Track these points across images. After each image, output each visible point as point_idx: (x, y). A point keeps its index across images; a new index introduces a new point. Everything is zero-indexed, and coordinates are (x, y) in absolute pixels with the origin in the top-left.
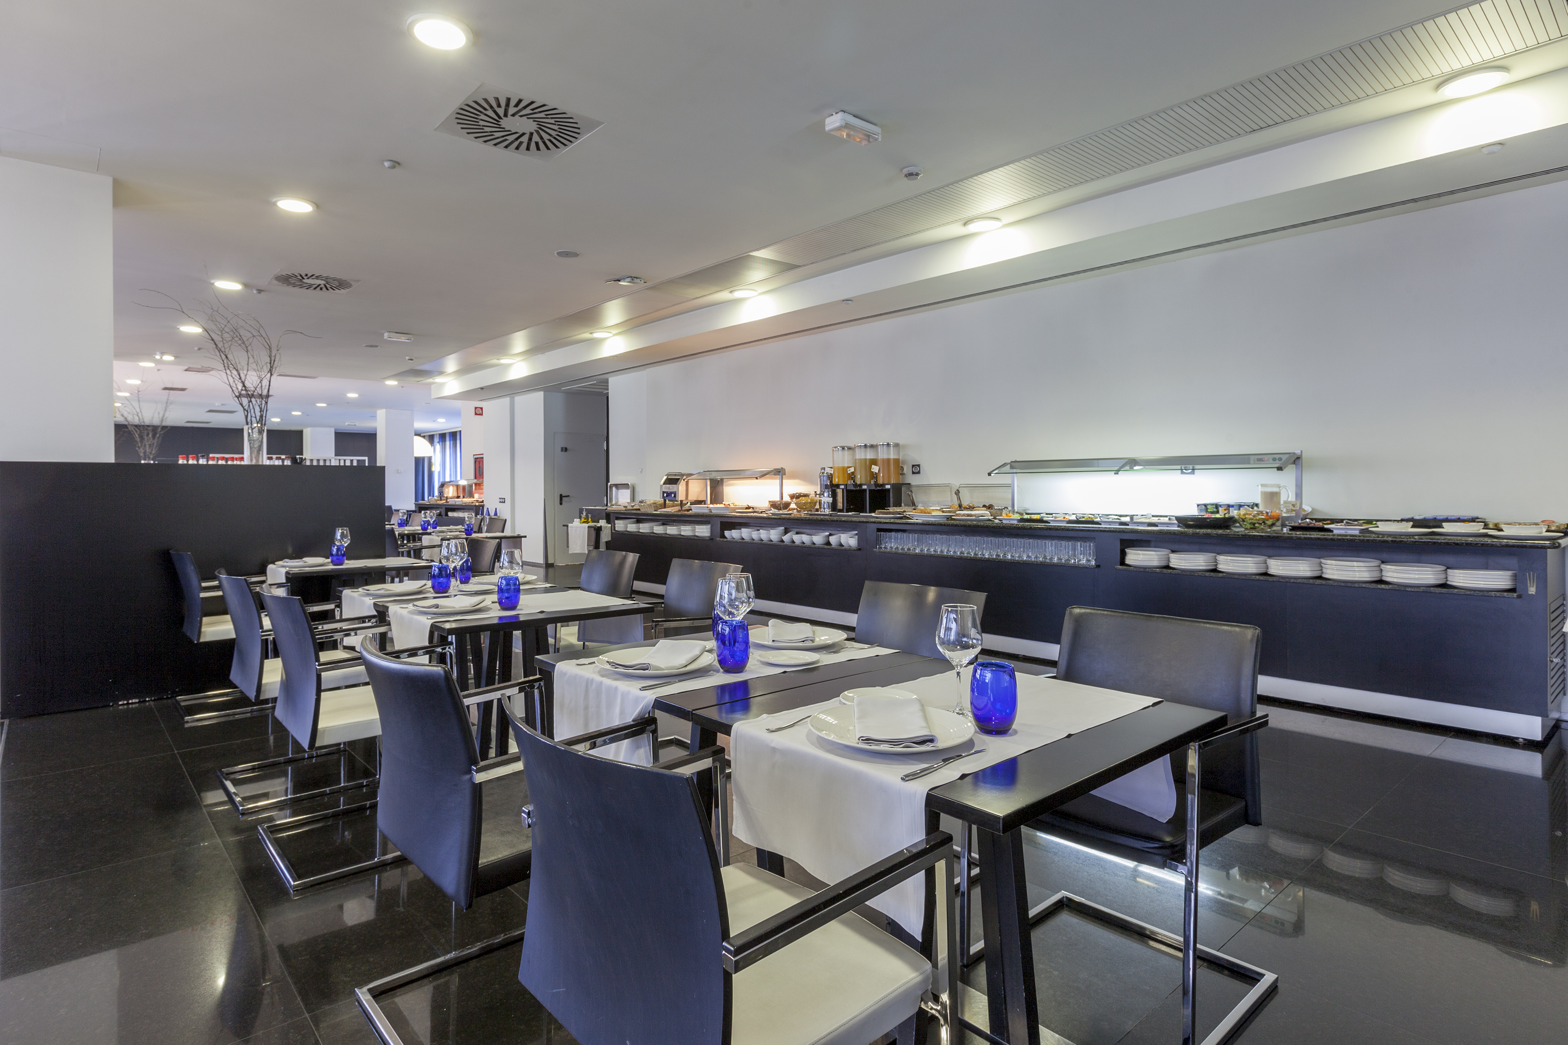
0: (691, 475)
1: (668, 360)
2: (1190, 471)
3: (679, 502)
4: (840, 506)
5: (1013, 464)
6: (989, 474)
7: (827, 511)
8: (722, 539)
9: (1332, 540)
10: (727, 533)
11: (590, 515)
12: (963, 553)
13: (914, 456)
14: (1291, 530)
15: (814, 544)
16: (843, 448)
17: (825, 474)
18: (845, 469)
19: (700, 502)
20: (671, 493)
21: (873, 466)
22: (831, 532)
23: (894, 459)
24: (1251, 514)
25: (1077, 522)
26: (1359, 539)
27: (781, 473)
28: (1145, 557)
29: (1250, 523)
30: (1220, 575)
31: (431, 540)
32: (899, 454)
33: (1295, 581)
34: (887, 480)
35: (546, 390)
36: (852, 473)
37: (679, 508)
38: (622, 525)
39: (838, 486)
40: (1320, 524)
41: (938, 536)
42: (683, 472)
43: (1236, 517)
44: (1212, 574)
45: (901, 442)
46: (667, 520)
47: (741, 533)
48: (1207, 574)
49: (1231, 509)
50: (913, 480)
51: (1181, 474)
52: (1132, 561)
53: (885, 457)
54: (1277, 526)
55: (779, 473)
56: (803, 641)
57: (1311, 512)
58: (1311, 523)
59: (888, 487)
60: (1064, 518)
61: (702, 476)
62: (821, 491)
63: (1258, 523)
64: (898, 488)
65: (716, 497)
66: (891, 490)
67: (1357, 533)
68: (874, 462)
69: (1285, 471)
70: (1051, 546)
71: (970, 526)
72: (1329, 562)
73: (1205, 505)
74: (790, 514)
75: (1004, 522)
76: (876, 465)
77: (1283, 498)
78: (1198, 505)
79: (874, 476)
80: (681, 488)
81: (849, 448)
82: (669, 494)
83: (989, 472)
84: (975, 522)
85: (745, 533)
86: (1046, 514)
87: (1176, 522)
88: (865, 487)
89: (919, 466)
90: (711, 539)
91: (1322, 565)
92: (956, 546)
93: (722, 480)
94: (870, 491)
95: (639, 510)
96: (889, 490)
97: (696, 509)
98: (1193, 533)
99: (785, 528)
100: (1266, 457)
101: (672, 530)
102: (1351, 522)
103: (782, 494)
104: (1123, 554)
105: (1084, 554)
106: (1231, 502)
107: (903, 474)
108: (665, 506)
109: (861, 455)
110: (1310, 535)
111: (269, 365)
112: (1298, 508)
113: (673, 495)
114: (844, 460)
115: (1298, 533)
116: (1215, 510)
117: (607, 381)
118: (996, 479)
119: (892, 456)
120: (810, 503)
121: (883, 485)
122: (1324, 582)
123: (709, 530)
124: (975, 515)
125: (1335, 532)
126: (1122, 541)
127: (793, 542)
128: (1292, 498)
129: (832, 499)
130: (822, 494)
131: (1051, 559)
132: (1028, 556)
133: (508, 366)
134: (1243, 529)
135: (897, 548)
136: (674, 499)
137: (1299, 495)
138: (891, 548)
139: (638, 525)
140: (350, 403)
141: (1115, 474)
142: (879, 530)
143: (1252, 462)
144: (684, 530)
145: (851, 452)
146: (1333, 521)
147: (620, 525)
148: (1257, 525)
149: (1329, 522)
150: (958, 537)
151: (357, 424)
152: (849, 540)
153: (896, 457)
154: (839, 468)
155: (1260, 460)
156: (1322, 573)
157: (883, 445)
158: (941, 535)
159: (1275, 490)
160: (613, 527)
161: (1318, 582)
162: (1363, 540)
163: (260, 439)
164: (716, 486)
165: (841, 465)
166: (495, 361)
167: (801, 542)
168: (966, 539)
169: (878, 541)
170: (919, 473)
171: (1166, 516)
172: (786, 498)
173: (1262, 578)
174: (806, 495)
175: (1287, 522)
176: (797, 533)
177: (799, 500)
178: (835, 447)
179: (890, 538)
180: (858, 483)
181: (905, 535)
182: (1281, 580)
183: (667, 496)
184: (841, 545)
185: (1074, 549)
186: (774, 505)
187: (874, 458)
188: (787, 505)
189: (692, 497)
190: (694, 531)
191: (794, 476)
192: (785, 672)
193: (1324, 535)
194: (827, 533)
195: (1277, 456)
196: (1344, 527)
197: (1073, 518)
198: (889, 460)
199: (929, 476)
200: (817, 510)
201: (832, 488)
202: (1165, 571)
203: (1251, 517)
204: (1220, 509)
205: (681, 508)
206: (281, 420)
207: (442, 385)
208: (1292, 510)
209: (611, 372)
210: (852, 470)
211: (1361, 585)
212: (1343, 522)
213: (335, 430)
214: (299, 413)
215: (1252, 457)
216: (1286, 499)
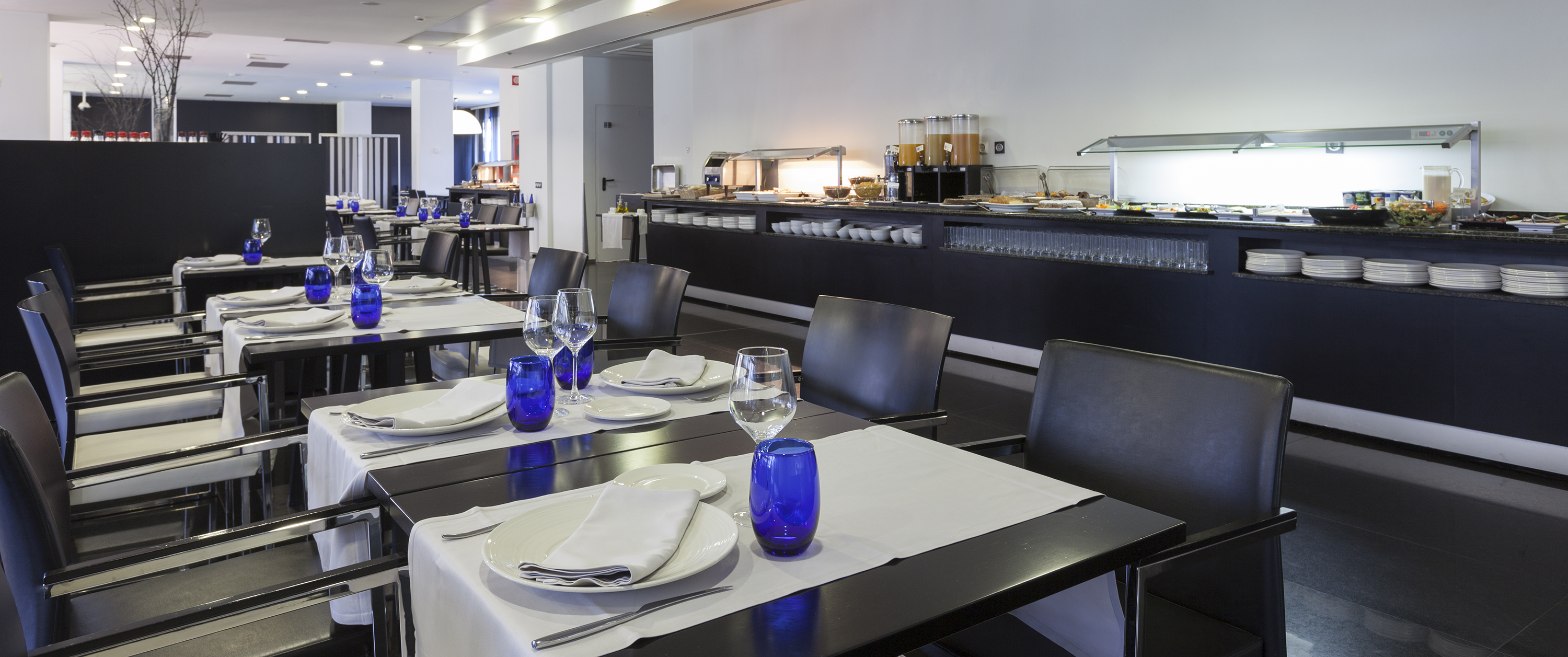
0: (739, 154)
1: (715, 16)
2: (1338, 148)
3: (724, 188)
4: (910, 191)
5: (1111, 140)
6: (1079, 154)
7: (893, 199)
8: (767, 234)
9: (1514, 241)
10: (774, 226)
11: (626, 204)
12: (1047, 254)
13: (998, 132)
14: (1461, 227)
15: (873, 240)
16: (912, 122)
17: (891, 154)
18: (913, 147)
19: (751, 188)
20: (714, 177)
21: (946, 144)
22: (894, 225)
23: (971, 135)
24: (1407, 206)
25: (1187, 214)
26: (1549, 241)
27: (839, 153)
28: (1270, 261)
29: (1406, 218)
30: (1367, 286)
31: (420, 232)
32: (978, 129)
33: (1465, 296)
34: (961, 160)
35: (586, 54)
36: (921, 152)
37: (724, 195)
38: (659, 216)
39: (905, 168)
40: (1499, 220)
41: (1017, 232)
42: (728, 151)
43: (1388, 209)
44: (1356, 285)
45: (981, 113)
46: (710, 210)
47: (790, 226)
48: (1349, 284)
49: (1386, 198)
50: (997, 161)
51: (1327, 152)
52: (1254, 267)
53: (961, 132)
54: (1443, 222)
55: (838, 152)
56: (664, 384)
57: (1495, 202)
58: (1489, 218)
59: (963, 169)
60: (1172, 209)
61: (752, 155)
62: (886, 175)
63: (1417, 218)
64: (975, 171)
65: (769, 181)
66: (967, 174)
67: (1550, 231)
68: (947, 139)
69: (1453, 148)
70: (1154, 247)
71: (1053, 219)
72: (1509, 271)
73: (1354, 194)
74: (847, 203)
75: (1098, 214)
76: (949, 142)
77: (1454, 184)
78: (1344, 194)
79: (948, 156)
80: (726, 172)
81: (919, 122)
82: (712, 178)
83: (1078, 150)
84: (1059, 215)
85: (795, 226)
86: (1153, 204)
87: (1310, 216)
88: (936, 170)
89: (1003, 143)
90: (756, 232)
91: (1502, 275)
92: (1037, 244)
93: (776, 161)
94: (942, 174)
95: (679, 197)
96: (963, 173)
97: (742, 197)
98: (1330, 231)
99: (842, 220)
100: (1431, 131)
101: (713, 222)
102: (1544, 216)
103: (841, 178)
104: (1243, 258)
105: (1193, 257)
106: (1386, 191)
107: (984, 154)
108: (708, 192)
109: (933, 130)
110: (1484, 234)
111: (178, 22)
112: (1474, 198)
113: (716, 179)
114: (914, 137)
115: (1468, 232)
116: (1365, 200)
117: (649, 45)
118: (1087, 160)
119: (969, 132)
120: (873, 189)
121: (958, 167)
122: (1502, 298)
123: (754, 222)
124: (1061, 206)
125: (1521, 230)
126: (1242, 240)
127: (850, 237)
128: (1466, 185)
129: (898, 184)
130: (886, 179)
131: (1154, 262)
132: (1125, 259)
133: (533, 26)
134: (1398, 226)
135: (969, 246)
136: (717, 184)
137: (1476, 181)
138: (961, 245)
139: (676, 215)
140: (376, 71)
141: (1234, 152)
142: (947, 224)
143: (1413, 137)
144: (727, 222)
145: (921, 126)
146: (1522, 215)
147: (657, 216)
148: (1415, 220)
149: (1515, 216)
150: (1040, 233)
151: (394, 97)
152: (912, 235)
153: (974, 132)
154: (906, 146)
155: (1424, 134)
156: (1502, 285)
157: (958, 117)
158: (1021, 230)
159: (1443, 173)
160: (650, 218)
161: (1496, 297)
162: (1556, 242)
163: (170, 111)
164: (769, 169)
165: (909, 143)
166: (518, 21)
167: (857, 237)
168: (1050, 235)
169: (946, 237)
170: (1003, 152)
171: (1301, 208)
172: (846, 184)
173: (1420, 291)
174: (870, 180)
175: (1458, 217)
176: (856, 227)
177: (859, 185)
178: (902, 121)
179: (961, 233)
180: (929, 164)
181: (977, 229)
182: (1445, 294)
183: (710, 180)
184: (904, 242)
185: (1181, 250)
186: (830, 192)
187: (949, 133)
188: (845, 192)
189: (741, 182)
190: (737, 223)
191: (857, 156)
192: (601, 431)
193: (1503, 235)
194: (890, 227)
195: (1446, 130)
196: (1532, 224)
197: (1183, 210)
198: (965, 136)
199: (1014, 157)
200: (881, 198)
201: (898, 170)
202: (1295, 280)
203: (1407, 209)
204: (1372, 199)
205: (726, 194)
206: (308, 92)
207: (467, 50)
208: (1467, 201)
209: (655, 31)
210: (921, 148)
211: (1552, 302)
212: (1530, 218)
213: (372, 103)
214: (325, 85)
215: (1413, 131)
216: (1457, 186)
